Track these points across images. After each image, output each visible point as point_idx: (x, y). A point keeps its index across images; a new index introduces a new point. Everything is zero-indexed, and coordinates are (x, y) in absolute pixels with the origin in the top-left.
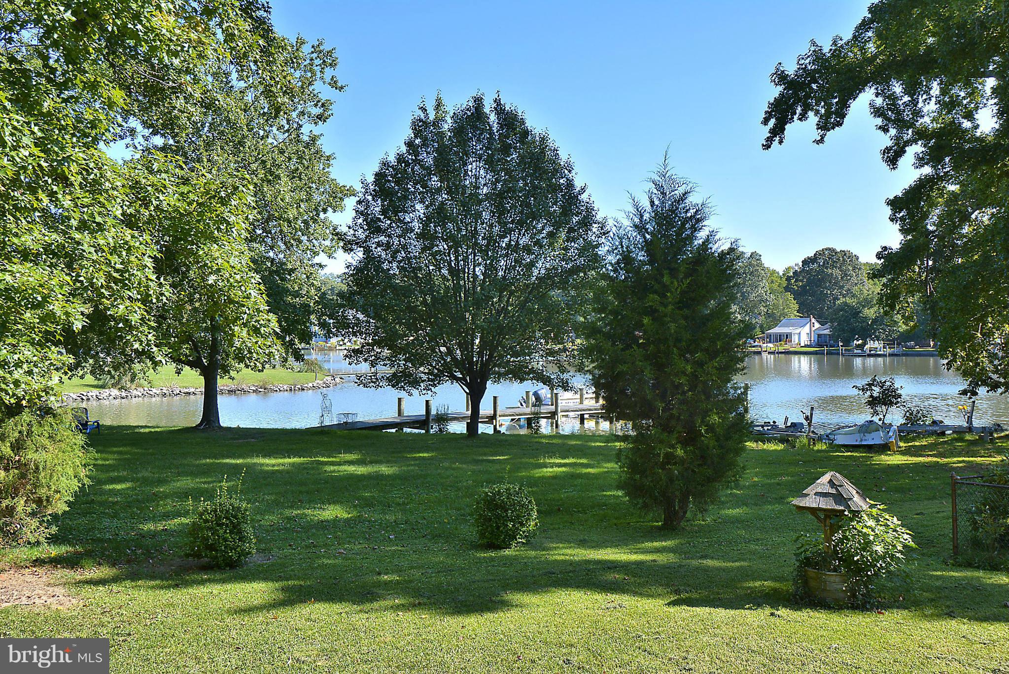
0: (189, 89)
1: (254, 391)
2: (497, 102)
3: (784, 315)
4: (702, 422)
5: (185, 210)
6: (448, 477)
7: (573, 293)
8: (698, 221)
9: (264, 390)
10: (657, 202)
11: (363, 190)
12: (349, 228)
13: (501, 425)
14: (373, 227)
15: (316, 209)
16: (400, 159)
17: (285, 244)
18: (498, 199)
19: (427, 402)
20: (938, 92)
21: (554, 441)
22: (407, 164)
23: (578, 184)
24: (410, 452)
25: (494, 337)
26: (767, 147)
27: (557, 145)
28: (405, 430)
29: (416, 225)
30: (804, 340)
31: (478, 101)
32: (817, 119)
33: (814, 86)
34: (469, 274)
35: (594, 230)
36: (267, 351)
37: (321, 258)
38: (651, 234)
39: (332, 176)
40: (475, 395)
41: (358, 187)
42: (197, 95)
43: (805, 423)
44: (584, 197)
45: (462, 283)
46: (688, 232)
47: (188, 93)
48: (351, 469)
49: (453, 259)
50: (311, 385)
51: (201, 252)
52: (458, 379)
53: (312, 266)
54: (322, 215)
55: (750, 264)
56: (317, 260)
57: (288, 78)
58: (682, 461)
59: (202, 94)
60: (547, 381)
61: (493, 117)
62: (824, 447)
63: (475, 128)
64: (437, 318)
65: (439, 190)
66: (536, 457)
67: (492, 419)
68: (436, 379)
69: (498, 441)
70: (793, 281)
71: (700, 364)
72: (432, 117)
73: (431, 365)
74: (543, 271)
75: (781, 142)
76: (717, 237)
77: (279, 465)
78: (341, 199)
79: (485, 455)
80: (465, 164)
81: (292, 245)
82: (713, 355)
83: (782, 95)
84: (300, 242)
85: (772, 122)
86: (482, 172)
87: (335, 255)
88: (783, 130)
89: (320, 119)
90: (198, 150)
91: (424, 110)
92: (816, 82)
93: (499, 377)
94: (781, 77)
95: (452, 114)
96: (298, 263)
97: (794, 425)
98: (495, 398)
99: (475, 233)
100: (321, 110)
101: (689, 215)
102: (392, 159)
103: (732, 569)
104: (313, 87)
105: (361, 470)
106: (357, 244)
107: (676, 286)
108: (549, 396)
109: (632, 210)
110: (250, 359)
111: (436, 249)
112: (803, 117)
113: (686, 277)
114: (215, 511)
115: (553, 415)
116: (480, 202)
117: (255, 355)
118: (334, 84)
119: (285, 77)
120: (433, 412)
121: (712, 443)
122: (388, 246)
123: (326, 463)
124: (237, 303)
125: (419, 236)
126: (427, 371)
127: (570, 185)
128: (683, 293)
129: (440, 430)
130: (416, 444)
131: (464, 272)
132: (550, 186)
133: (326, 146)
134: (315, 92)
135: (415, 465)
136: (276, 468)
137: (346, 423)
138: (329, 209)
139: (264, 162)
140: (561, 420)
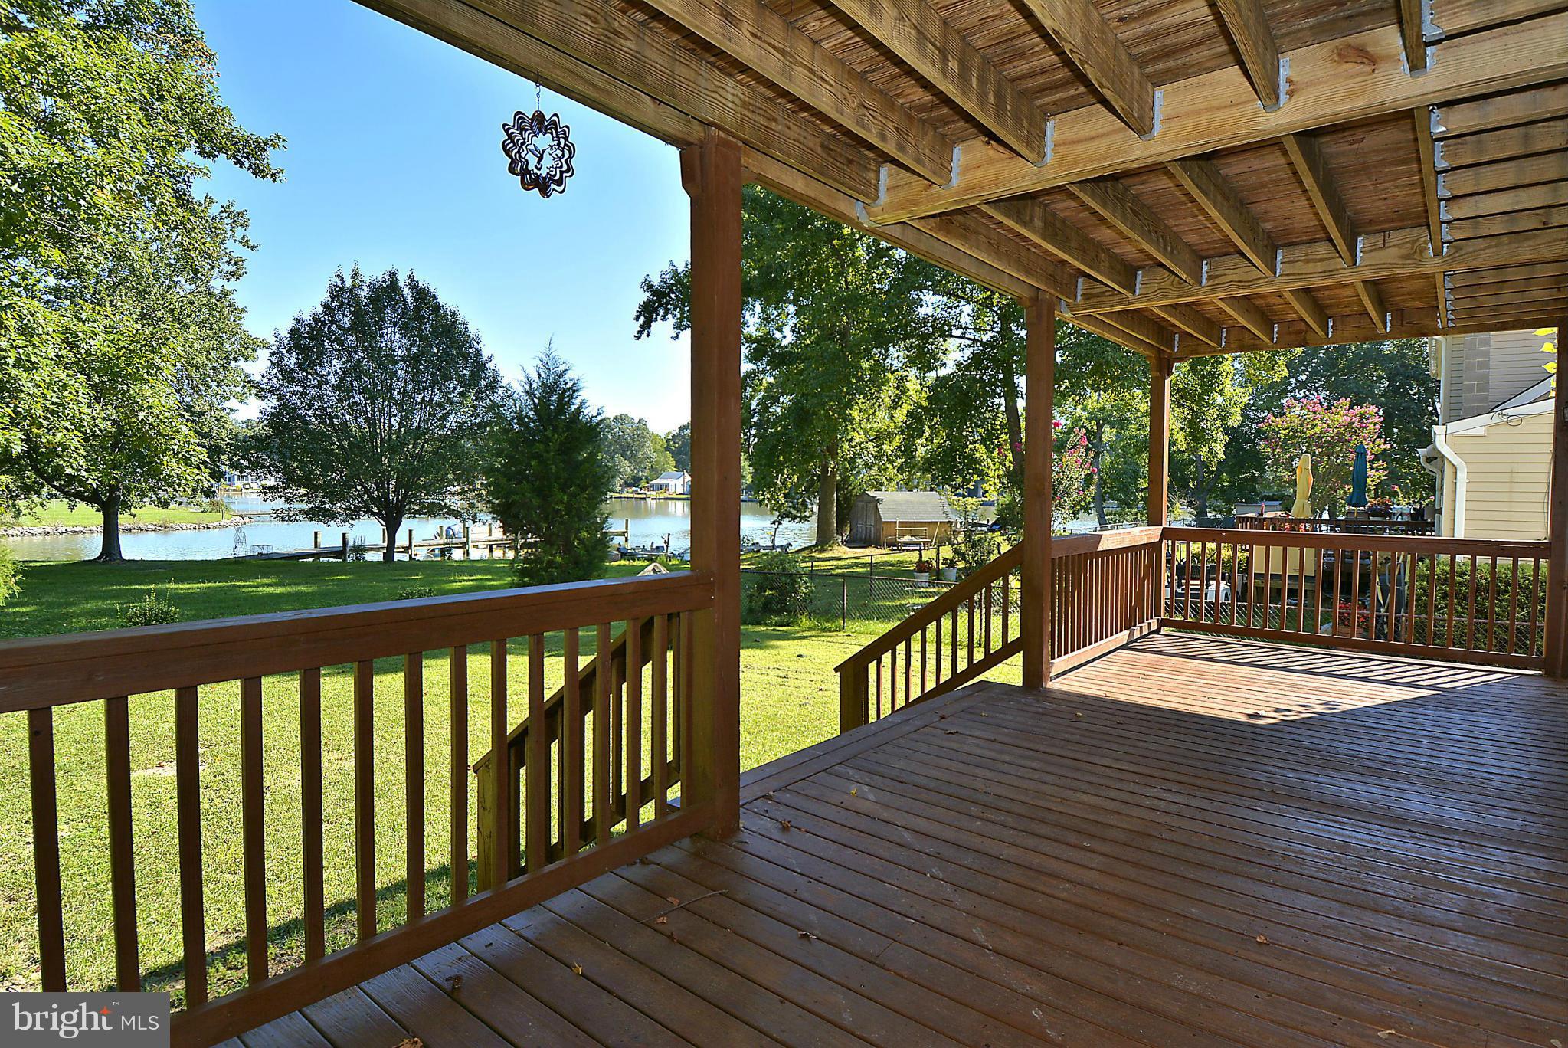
0: (100, 241)
1: (153, 530)
2: (411, 278)
3: (664, 470)
4: (576, 537)
5: (113, 355)
6: (367, 592)
7: (481, 443)
8: (574, 391)
9: (164, 528)
10: (543, 375)
11: (277, 344)
12: (263, 376)
13: (416, 555)
14: (288, 377)
15: (227, 358)
16: (316, 318)
17: (192, 388)
18: (412, 360)
19: (344, 535)
20: (760, 311)
21: (465, 564)
22: (324, 323)
23: (485, 355)
24: (328, 576)
25: (409, 478)
26: (638, 338)
27: (466, 320)
28: (321, 559)
29: (333, 379)
30: (680, 490)
31: (393, 275)
32: (674, 320)
33: (673, 296)
34: (384, 423)
35: (500, 393)
36: (196, 479)
37: (233, 403)
38: (539, 398)
39: (244, 328)
40: (391, 528)
41: (272, 340)
42: (109, 246)
43: (665, 545)
44: (491, 365)
45: (378, 431)
46: (567, 399)
47: (98, 244)
48: (270, 589)
49: (369, 409)
50: (217, 523)
51: (132, 392)
52: (374, 514)
53: (224, 409)
54: (233, 364)
55: (638, 428)
56: (226, 405)
57: (207, 245)
58: (560, 565)
59: (113, 245)
60: (457, 515)
61: (407, 291)
62: (677, 562)
63: (390, 298)
64: (353, 460)
65: (355, 349)
66: (448, 575)
67: (407, 549)
68: (352, 515)
69: (413, 565)
70: (671, 443)
71: (573, 495)
72: (348, 284)
73: (349, 502)
74: (454, 424)
75: (648, 335)
76: (587, 405)
77: (193, 589)
78: (253, 349)
79: (401, 576)
80: (381, 329)
81: (201, 390)
82: (583, 489)
83: (649, 300)
84: (210, 387)
85: (642, 319)
86: (397, 336)
87: (246, 401)
88: (649, 327)
89: (233, 276)
90: (99, 294)
91: (341, 277)
92: (673, 293)
93: (414, 514)
94: (649, 286)
95: (368, 284)
96: (207, 407)
97: (657, 548)
98: (410, 531)
99: (390, 389)
100: (235, 268)
101: (568, 386)
102: (307, 317)
103: (588, 636)
104: (225, 246)
105: (279, 590)
106: (270, 391)
107: (557, 439)
108: (462, 531)
109: (525, 380)
110: (179, 485)
111: (352, 400)
112: (664, 319)
113: (564, 432)
114: (145, 614)
115: (465, 545)
116: (395, 363)
117: (183, 481)
118: (245, 242)
119: (203, 244)
120: (350, 544)
121: (583, 552)
122: (303, 395)
123: (244, 586)
124: (168, 436)
125: (335, 388)
126: (344, 506)
127: (478, 354)
128: (562, 444)
129: (357, 558)
130: (332, 570)
131: (380, 422)
132: (460, 353)
133: (239, 299)
134: (228, 251)
135: (333, 585)
136: (191, 591)
137: (261, 554)
138: (240, 358)
139: (171, 311)
140: (472, 551)
